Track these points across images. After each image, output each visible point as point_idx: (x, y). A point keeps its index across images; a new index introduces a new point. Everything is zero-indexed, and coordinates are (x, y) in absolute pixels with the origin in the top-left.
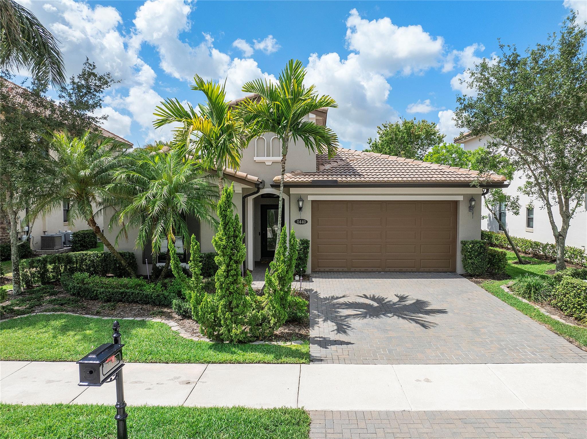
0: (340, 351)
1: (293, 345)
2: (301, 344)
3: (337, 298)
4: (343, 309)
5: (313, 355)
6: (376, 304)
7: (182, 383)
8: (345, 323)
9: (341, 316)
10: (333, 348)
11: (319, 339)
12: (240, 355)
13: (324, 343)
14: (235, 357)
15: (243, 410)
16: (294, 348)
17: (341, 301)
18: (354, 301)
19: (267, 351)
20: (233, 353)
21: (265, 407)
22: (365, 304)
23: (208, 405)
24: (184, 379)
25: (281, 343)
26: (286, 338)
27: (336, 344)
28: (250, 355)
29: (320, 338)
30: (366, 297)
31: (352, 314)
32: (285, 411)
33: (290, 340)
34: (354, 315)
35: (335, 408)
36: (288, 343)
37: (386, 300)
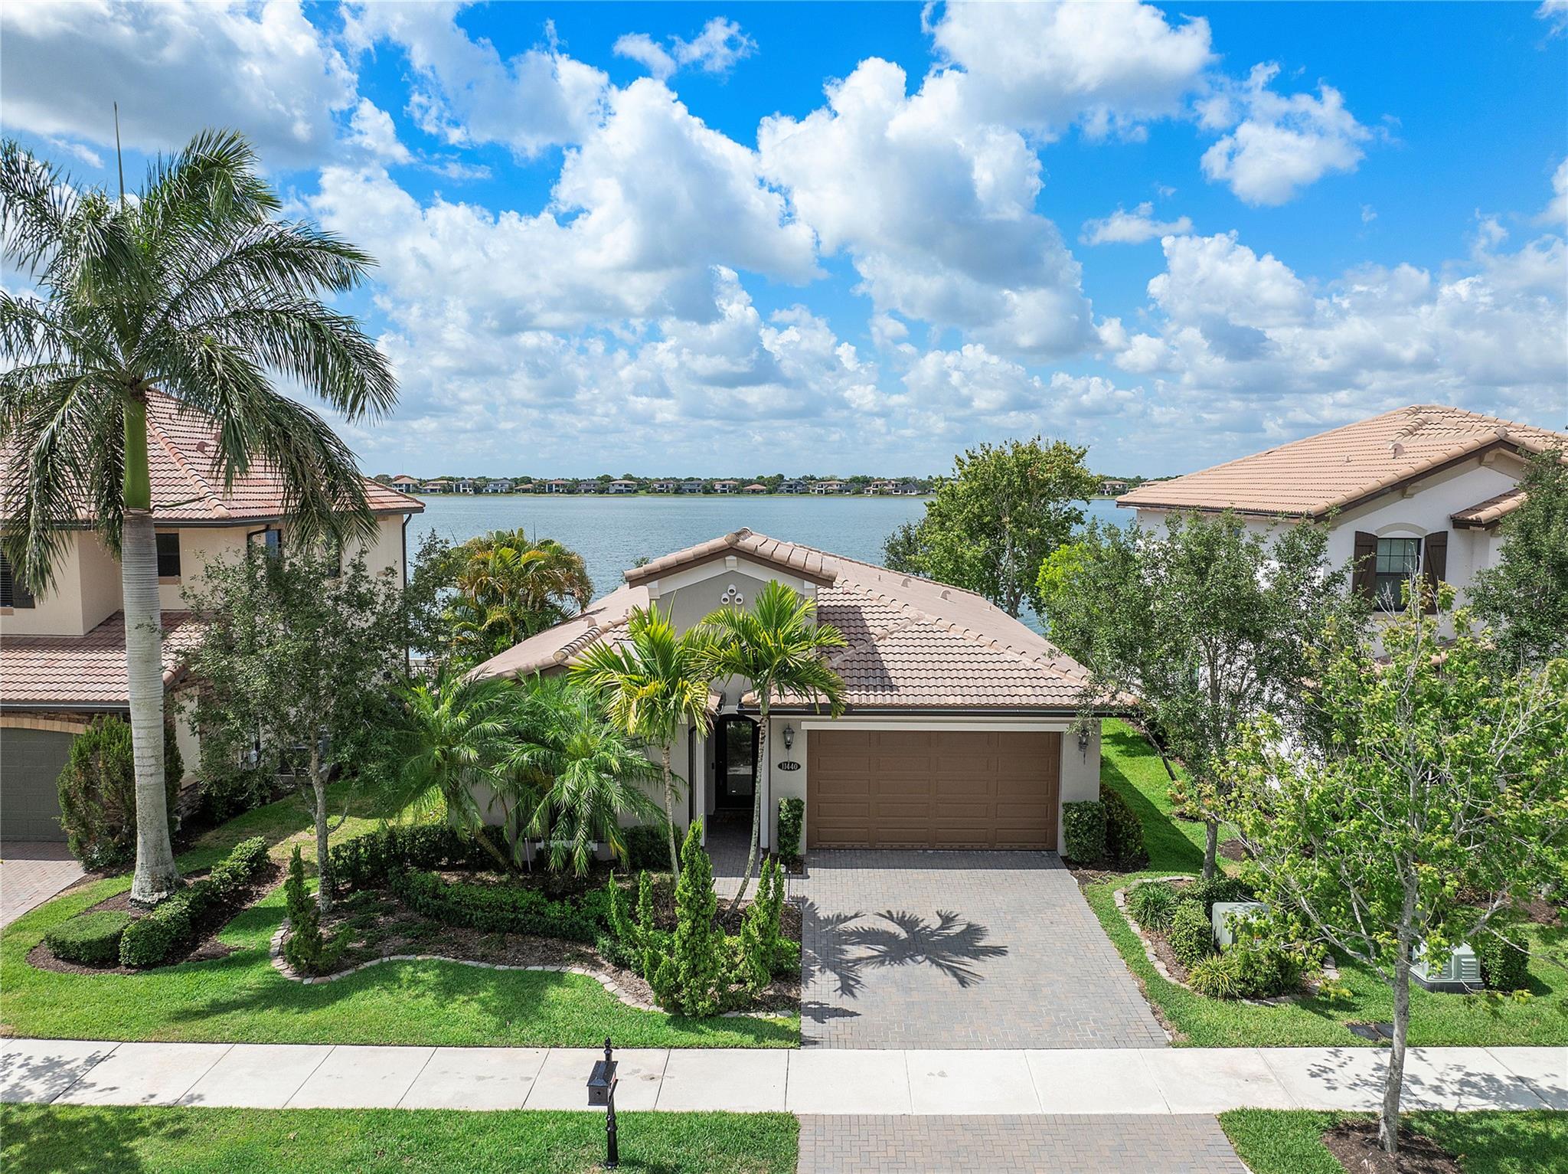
0: (841, 1026)
1: (777, 1018)
2: (789, 1017)
3: (847, 919)
4: (853, 944)
5: (805, 1034)
6: (903, 935)
7: (644, 1078)
8: (852, 975)
9: (848, 961)
10: (832, 1022)
11: (813, 1006)
12: (710, 1036)
13: (822, 1013)
14: (703, 1039)
15: (724, 1114)
16: (780, 1024)
17: (851, 925)
18: (872, 926)
19: (745, 1028)
20: (701, 1032)
21: (750, 1112)
22: (887, 933)
23: (685, 1110)
24: (645, 1072)
25: (762, 1015)
26: (769, 1005)
27: (837, 1016)
28: (723, 1035)
29: (815, 1003)
30: (890, 916)
31: (864, 956)
32: (772, 1116)
33: (773, 1010)
34: (867, 959)
35: (827, 1112)
36: (772, 1015)
37: (922, 925)
